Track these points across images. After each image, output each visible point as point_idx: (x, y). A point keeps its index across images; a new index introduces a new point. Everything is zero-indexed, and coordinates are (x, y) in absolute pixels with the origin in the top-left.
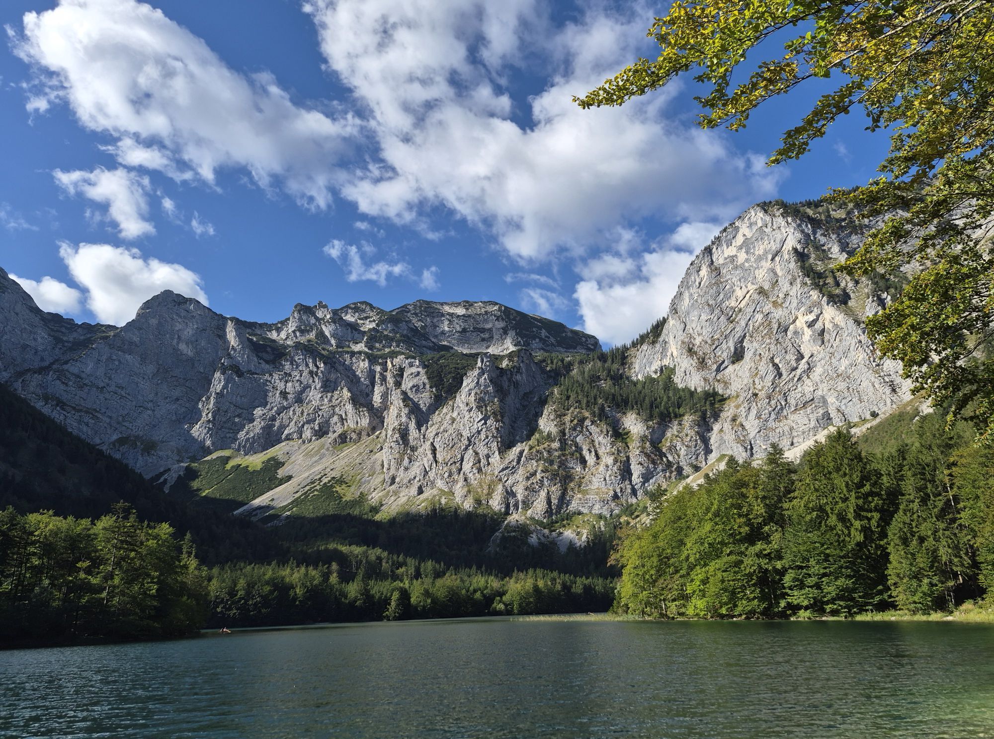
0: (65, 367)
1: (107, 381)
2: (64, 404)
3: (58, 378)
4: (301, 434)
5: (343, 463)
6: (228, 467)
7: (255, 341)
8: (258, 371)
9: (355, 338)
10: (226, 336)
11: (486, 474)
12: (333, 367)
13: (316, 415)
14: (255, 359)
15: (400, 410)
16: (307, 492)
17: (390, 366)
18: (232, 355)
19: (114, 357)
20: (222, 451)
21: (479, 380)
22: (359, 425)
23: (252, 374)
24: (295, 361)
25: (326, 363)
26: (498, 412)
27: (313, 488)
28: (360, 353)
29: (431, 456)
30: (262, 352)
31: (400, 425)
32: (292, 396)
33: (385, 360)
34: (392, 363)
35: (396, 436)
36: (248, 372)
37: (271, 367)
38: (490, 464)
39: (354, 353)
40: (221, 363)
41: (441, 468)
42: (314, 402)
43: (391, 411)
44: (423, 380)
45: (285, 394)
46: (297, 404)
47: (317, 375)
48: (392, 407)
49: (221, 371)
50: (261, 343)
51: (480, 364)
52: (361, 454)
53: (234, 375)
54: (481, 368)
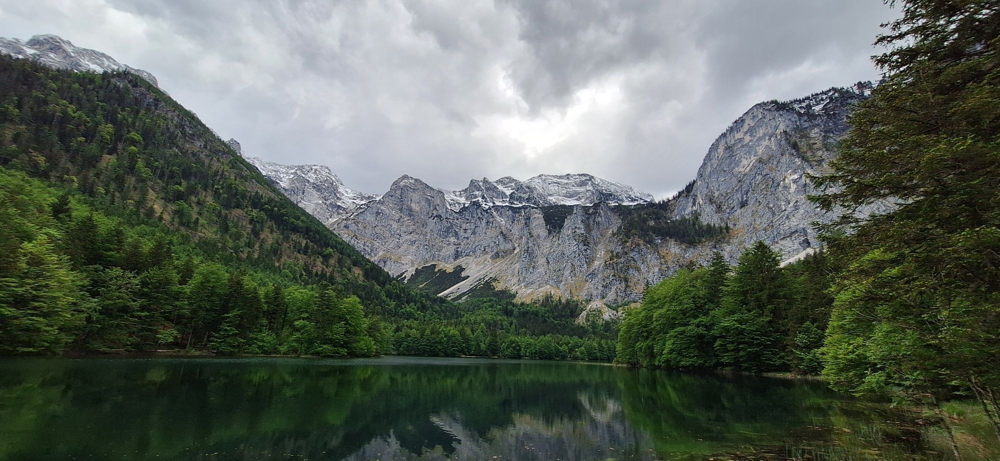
1: (377, 223)
2: (357, 236)
3: (354, 223)
4: (474, 252)
5: (496, 269)
6: (436, 270)
7: (450, 201)
8: (451, 218)
9: (503, 198)
10: (435, 199)
11: (578, 277)
12: (491, 215)
13: (482, 242)
14: (450, 211)
15: (528, 239)
16: (477, 285)
17: (523, 214)
18: (438, 209)
19: (380, 211)
20: (434, 261)
21: (574, 221)
22: (506, 248)
23: (448, 219)
24: (471, 211)
25: (487, 213)
26: (586, 240)
27: (480, 282)
28: (506, 206)
29: (546, 266)
30: (453, 207)
31: (528, 248)
32: (469, 231)
33: (520, 210)
34: (524, 212)
35: (526, 254)
36: (446, 218)
37: (458, 215)
38: (581, 272)
39: (503, 206)
40: (432, 213)
41: (552, 273)
42: (481, 235)
43: (524, 239)
44: (542, 222)
45: (465, 230)
46: (472, 236)
47: (482, 219)
48: (524, 237)
49: (432, 218)
50: (453, 202)
51: (575, 211)
52: (506, 264)
53: (439, 220)
54: (576, 214)
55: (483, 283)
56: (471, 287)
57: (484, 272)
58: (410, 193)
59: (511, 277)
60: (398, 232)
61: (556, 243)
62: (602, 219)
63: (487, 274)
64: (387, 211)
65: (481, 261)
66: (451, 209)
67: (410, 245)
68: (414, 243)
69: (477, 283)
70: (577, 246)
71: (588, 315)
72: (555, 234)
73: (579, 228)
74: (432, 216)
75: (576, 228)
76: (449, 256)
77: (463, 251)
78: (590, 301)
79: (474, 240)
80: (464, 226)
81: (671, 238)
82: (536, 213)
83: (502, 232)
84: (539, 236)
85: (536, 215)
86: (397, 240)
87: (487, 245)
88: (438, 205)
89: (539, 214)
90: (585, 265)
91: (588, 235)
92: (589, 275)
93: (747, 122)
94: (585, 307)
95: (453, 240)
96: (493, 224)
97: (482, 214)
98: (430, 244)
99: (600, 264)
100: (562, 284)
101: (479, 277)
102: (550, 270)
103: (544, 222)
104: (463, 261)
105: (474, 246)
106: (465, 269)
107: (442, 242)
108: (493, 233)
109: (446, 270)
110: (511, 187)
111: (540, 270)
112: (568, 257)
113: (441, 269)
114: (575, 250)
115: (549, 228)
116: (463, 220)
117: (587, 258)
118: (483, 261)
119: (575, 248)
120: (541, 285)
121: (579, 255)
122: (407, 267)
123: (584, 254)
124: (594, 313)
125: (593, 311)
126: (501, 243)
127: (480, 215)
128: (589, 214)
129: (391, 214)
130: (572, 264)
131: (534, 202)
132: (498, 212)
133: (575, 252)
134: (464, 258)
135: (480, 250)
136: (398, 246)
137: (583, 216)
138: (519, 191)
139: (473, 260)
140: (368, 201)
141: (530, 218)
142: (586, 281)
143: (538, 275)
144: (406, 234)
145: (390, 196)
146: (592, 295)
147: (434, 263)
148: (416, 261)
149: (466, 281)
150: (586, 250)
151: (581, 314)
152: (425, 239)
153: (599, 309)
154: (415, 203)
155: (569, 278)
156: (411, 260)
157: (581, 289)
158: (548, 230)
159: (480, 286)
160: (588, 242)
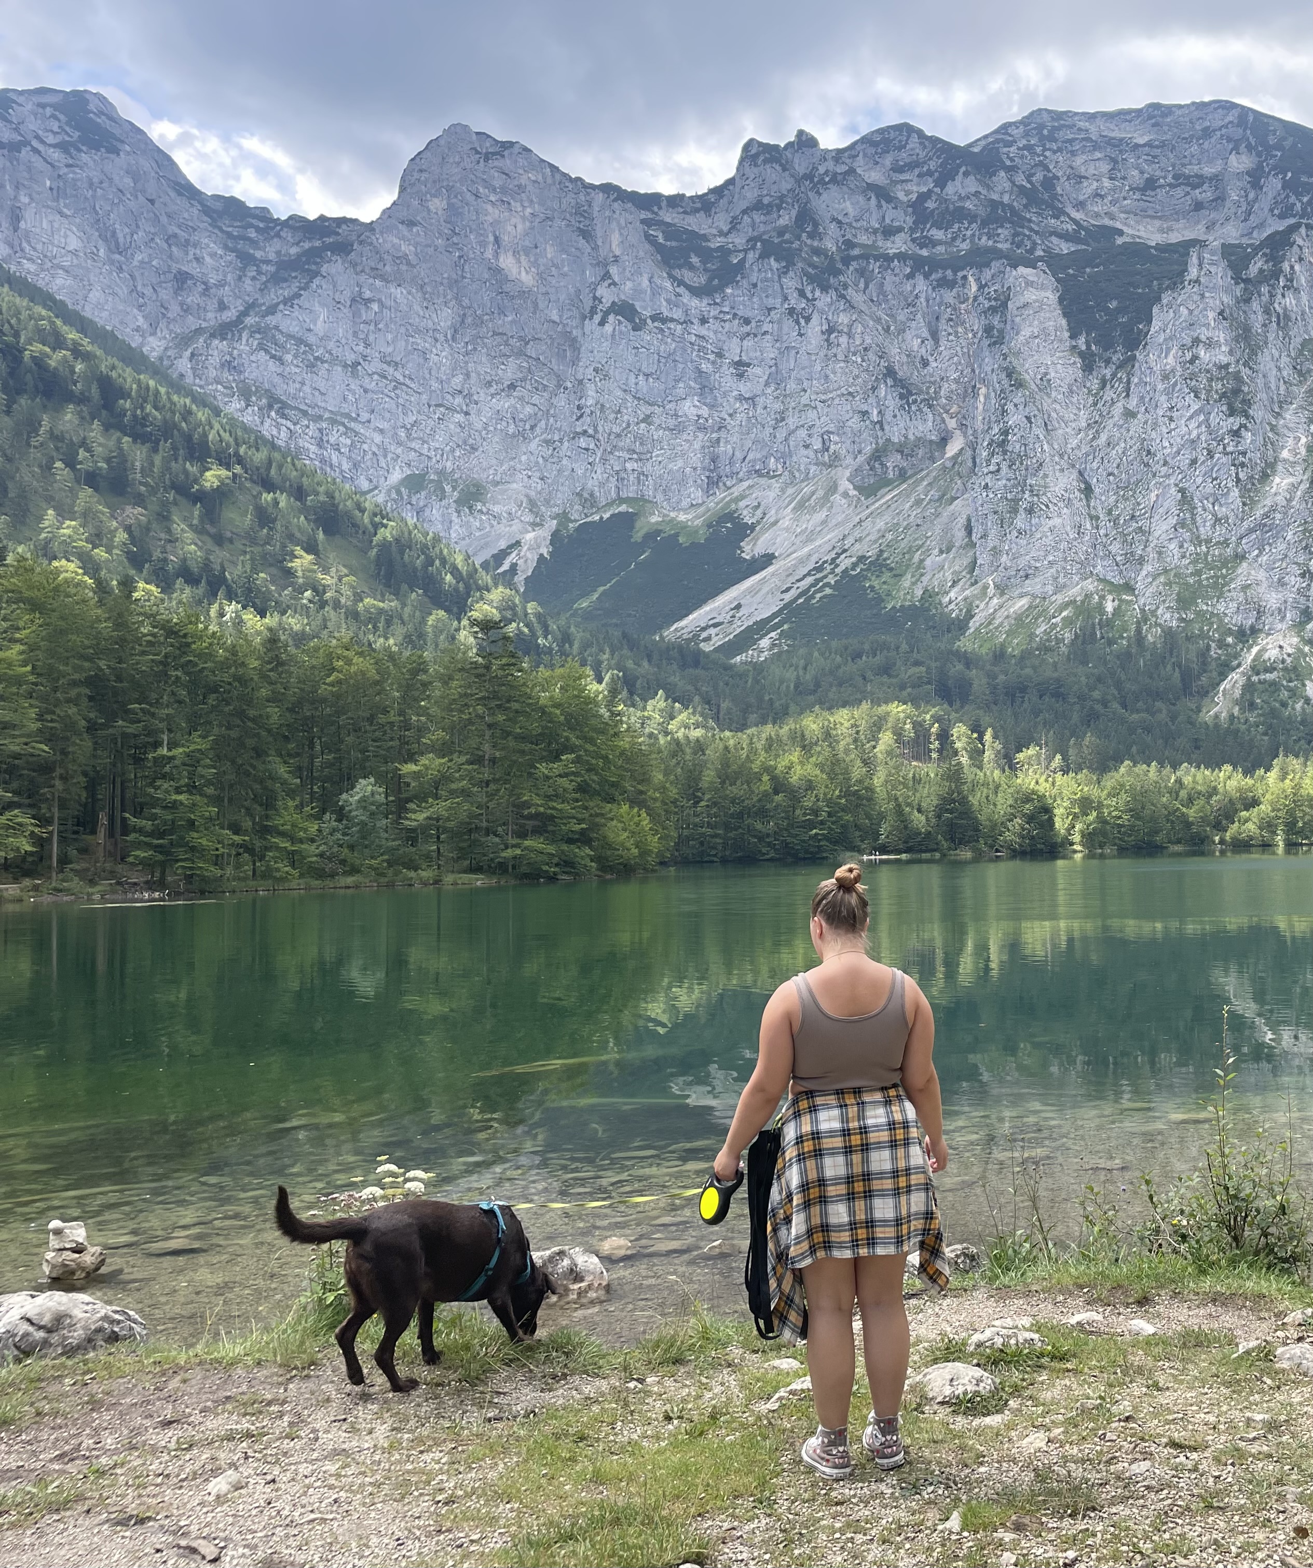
0: (271, 320)
1: (361, 348)
2: (284, 405)
3: (261, 347)
4: (784, 457)
5: (880, 524)
6: (638, 536)
7: (661, 240)
8: (677, 314)
9: (888, 221)
10: (599, 233)
11: (1209, 541)
12: (843, 297)
13: (812, 414)
14: (668, 284)
15: (1003, 396)
16: (808, 590)
17: (974, 288)
18: (616, 279)
19: (367, 294)
20: (621, 500)
21: (1191, 312)
22: (911, 437)
23: (664, 320)
24: (755, 285)
25: (825, 289)
26: (1236, 391)
27: (821, 580)
28: (902, 257)
29: (1079, 505)
30: (680, 267)
31: (1005, 432)
32: (758, 371)
33: (960, 274)
34: (978, 280)
35: (996, 459)
36: (654, 318)
37: (705, 301)
38: (1217, 520)
39: (888, 259)
40: (595, 298)
41: (1102, 532)
42: (806, 384)
43: (982, 399)
44: (1056, 321)
45: (741, 367)
46: (769, 391)
47: (808, 319)
48: (983, 391)
49: (597, 318)
50: (674, 244)
51: (1193, 272)
52: (918, 502)
53: (626, 326)
54: (1197, 281)
55: (831, 580)
56: (788, 597)
57: (830, 536)
58: (489, 208)
59: (941, 552)
60: (457, 381)
61: (1118, 410)
62: (1298, 300)
63: (848, 543)
64: (398, 293)
65: (813, 493)
66: (671, 276)
67: (514, 436)
68: (532, 428)
69: (810, 580)
70: (1202, 418)
71: (1249, 687)
72: (1108, 372)
73: (1210, 344)
74: (593, 311)
75: (1196, 341)
76: (683, 482)
77: (739, 455)
78: (1255, 631)
79: (778, 406)
80: (734, 350)
82: (1029, 284)
83: (890, 372)
84: (1045, 383)
85: (1031, 295)
86: (459, 417)
87: (831, 427)
88: (616, 259)
89: (1043, 287)
90: (1235, 493)
91: (1245, 372)
92: (1251, 531)
94: (1236, 656)
95: (690, 408)
96: (850, 335)
97: (802, 293)
98: (600, 429)
99: (1294, 487)
100: (1144, 573)
101: (814, 558)
102: (1098, 518)
103: (1064, 322)
104: (742, 497)
105: (781, 434)
106: (752, 527)
107: (647, 419)
108: (857, 377)
109: (677, 535)
110: (917, 171)
111: (1057, 521)
112: (1165, 463)
113: (658, 532)
114: (1194, 434)
115: (1084, 348)
116: (727, 325)
117: (1243, 465)
118: (820, 493)
119: (1193, 424)
120: (1061, 580)
121: (1210, 454)
122: (516, 526)
123: (1230, 449)
124: (1269, 676)
125: (1267, 670)
126: (888, 416)
127: (794, 300)
128: (1247, 281)
129: (416, 307)
130: (1182, 491)
131: (1016, 234)
132: (866, 287)
133: (1193, 441)
134: (746, 484)
135: (807, 447)
136: (465, 442)
137: (1227, 291)
138: (950, 189)
139: (783, 490)
140: (307, 245)
141: (1005, 305)
142: (1240, 557)
143: (1049, 540)
144: (492, 390)
145: (402, 223)
146: (1260, 613)
147: (623, 508)
148: (547, 502)
149: (763, 574)
150: (1236, 434)
151: (1218, 684)
152: (579, 407)
153: (1289, 660)
154: (515, 253)
155: (1172, 546)
156: (527, 496)
157: (1219, 588)
158: (1082, 355)
159: (818, 596)
160: (1244, 401)
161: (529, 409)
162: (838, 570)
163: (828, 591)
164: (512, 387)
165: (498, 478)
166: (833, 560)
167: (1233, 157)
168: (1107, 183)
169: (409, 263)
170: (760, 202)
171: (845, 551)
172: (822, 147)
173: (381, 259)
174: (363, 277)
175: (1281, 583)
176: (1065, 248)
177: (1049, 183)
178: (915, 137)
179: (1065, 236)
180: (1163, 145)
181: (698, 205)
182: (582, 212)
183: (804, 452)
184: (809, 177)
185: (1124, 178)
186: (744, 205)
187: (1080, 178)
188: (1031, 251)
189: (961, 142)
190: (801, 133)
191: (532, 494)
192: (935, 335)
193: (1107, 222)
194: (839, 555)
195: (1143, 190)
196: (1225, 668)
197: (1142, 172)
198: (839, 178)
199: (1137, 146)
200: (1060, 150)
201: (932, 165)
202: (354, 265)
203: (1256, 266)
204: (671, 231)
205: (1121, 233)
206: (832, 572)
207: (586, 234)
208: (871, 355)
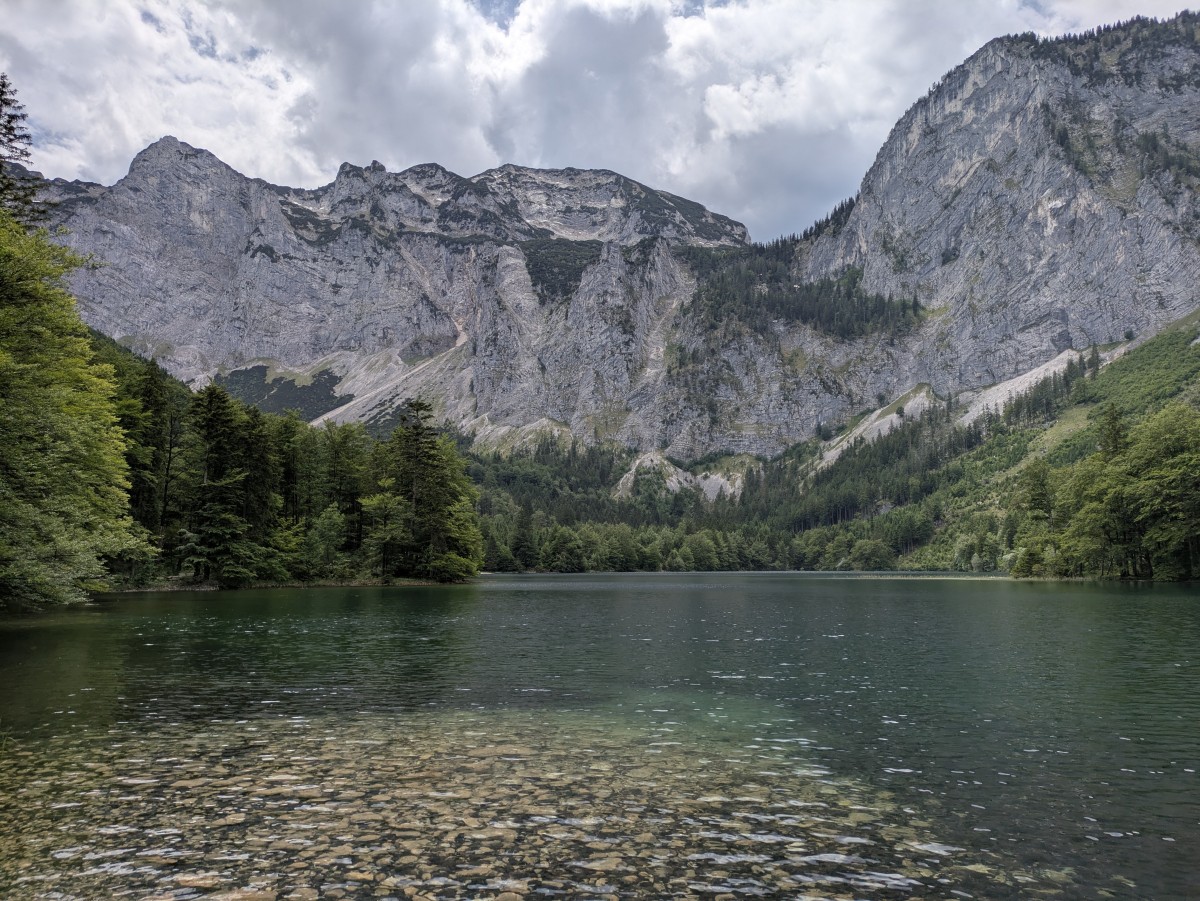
4: (360, 341)
5: (419, 380)
6: (269, 380)
7: (290, 213)
8: (299, 255)
9: (424, 215)
10: (253, 205)
11: (611, 401)
12: (398, 253)
13: (378, 317)
14: (294, 238)
15: (495, 315)
16: (375, 417)
17: (474, 255)
18: (263, 232)
19: (105, 228)
20: (259, 359)
21: (603, 277)
22: (436, 333)
23: (291, 258)
24: (347, 243)
25: (388, 248)
26: (627, 321)
27: (383, 411)
28: (432, 235)
29: (539, 377)
30: (301, 229)
31: (496, 335)
32: (345, 290)
33: (466, 247)
34: (476, 251)
35: (489, 349)
36: (285, 256)
37: (316, 250)
38: (616, 390)
39: (424, 235)
40: (249, 242)
41: (552, 392)
42: (375, 300)
43: (479, 315)
44: (524, 275)
45: (336, 288)
46: (352, 302)
47: (377, 264)
48: (480, 310)
49: (250, 253)
50: (298, 216)
51: (604, 256)
52: (441, 370)
53: (267, 260)
54: (607, 261)
55: (390, 411)
56: (364, 419)
57: (388, 386)
58: (186, 185)
59: (456, 398)
60: (159, 283)
61: (560, 326)
62: (657, 275)
63: (400, 389)
64: (125, 228)
65: (377, 361)
66: (296, 234)
67: (193, 317)
68: (205, 313)
69: (376, 411)
70: (608, 334)
71: (636, 482)
72: (553, 306)
73: (613, 295)
74: (247, 249)
75: (606, 292)
76: (298, 350)
77: (333, 338)
78: (636, 451)
79: (358, 311)
80: (332, 278)
81: (805, 322)
82: (510, 255)
83: (425, 297)
84: (518, 307)
85: (511, 261)
86: (158, 304)
87: (389, 325)
88: (263, 221)
89: (517, 257)
90: (626, 376)
91: (631, 311)
92: (635, 396)
93: (972, 78)
94: (628, 464)
95: (305, 308)
96: (402, 275)
97: (375, 250)
98: (248, 316)
99: (658, 374)
100: (575, 416)
101: (379, 397)
102: (549, 385)
103: (529, 277)
104: (334, 361)
105: (358, 328)
106: (340, 379)
107: (277, 313)
108: (405, 298)
109: (294, 380)
110: (441, 190)
111: (526, 385)
112: (588, 357)
113: (282, 378)
114: (604, 342)
115: (540, 291)
116: (329, 264)
117: (630, 361)
118: (381, 362)
119: (603, 337)
120: (528, 418)
121: (613, 354)
122: (193, 369)
123: (623, 352)
124: (647, 477)
125: (646, 473)
126: (423, 321)
127: (370, 253)
128: (632, 263)
129: (136, 239)
130: (597, 373)
131: (497, 229)
132: (412, 249)
133: (603, 346)
134: (337, 354)
135: (374, 335)
136: (162, 319)
137: (621, 267)
138: (461, 201)
139: (359, 359)
140: (66, 197)
141: (495, 265)
142: (628, 410)
143: (521, 395)
144: (181, 290)
145: (131, 189)
146: (640, 440)
147: (260, 363)
148: (212, 357)
149: (347, 406)
150: (627, 344)
151: (619, 480)
152: (235, 304)
153: (657, 468)
154: (201, 213)
155: (591, 402)
156: (200, 353)
157: (618, 426)
158: (538, 295)
159: (382, 420)
160: (631, 327)
161: (203, 303)
162: (394, 406)
163: (388, 417)
164: (194, 288)
165: (181, 342)
166: (391, 400)
167: (613, 200)
168: (545, 206)
169: (133, 213)
170: (349, 197)
171: (398, 395)
172: (388, 171)
173: (116, 209)
174: (102, 218)
175: (651, 426)
176: (523, 238)
177: (514, 203)
178: (440, 174)
179: (524, 232)
180: (575, 190)
181: (312, 196)
182: (242, 193)
183: (372, 338)
184: (379, 187)
185: (554, 205)
186: (340, 198)
187: (531, 203)
188: (506, 238)
189: (466, 177)
190: (375, 162)
191: (203, 352)
192: (450, 278)
193: (544, 226)
194: (394, 397)
195: (565, 212)
196: (624, 470)
197: (564, 203)
198: (397, 189)
199: (561, 189)
200: (519, 187)
201: (450, 187)
202: (98, 210)
203: (634, 257)
204: (296, 210)
205: (553, 234)
206: (390, 406)
207: (245, 205)
208: (413, 286)
